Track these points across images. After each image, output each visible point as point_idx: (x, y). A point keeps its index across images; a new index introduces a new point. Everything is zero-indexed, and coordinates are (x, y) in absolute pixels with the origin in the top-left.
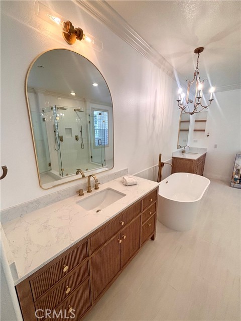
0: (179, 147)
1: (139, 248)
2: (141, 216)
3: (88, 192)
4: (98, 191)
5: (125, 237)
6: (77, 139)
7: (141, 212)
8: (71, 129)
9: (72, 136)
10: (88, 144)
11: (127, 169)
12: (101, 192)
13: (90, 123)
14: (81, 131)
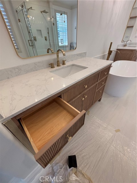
0: (123, 41)
1: (92, 104)
2: (97, 84)
3: (58, 66)
4: (65, 66)
5: (86, 96)
6: (46, 39)
7: (97, 81)
8: (40, 30)
9: (42, 37)
10: (54, 45)
11: (86, 53)
12: (68, 66)
13: (54, 25)
14: (48, 33)
